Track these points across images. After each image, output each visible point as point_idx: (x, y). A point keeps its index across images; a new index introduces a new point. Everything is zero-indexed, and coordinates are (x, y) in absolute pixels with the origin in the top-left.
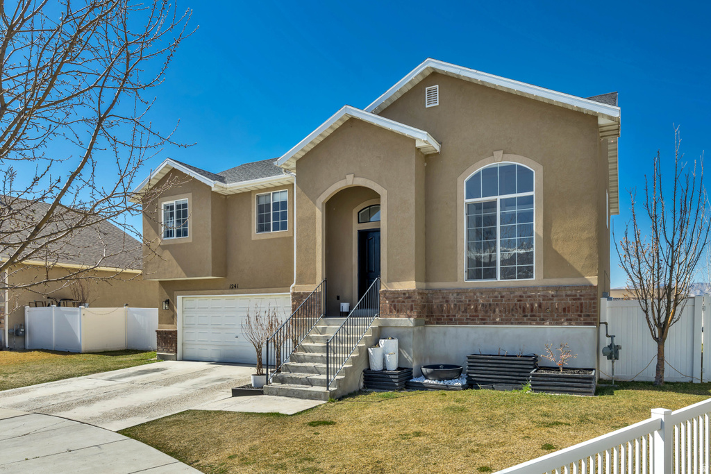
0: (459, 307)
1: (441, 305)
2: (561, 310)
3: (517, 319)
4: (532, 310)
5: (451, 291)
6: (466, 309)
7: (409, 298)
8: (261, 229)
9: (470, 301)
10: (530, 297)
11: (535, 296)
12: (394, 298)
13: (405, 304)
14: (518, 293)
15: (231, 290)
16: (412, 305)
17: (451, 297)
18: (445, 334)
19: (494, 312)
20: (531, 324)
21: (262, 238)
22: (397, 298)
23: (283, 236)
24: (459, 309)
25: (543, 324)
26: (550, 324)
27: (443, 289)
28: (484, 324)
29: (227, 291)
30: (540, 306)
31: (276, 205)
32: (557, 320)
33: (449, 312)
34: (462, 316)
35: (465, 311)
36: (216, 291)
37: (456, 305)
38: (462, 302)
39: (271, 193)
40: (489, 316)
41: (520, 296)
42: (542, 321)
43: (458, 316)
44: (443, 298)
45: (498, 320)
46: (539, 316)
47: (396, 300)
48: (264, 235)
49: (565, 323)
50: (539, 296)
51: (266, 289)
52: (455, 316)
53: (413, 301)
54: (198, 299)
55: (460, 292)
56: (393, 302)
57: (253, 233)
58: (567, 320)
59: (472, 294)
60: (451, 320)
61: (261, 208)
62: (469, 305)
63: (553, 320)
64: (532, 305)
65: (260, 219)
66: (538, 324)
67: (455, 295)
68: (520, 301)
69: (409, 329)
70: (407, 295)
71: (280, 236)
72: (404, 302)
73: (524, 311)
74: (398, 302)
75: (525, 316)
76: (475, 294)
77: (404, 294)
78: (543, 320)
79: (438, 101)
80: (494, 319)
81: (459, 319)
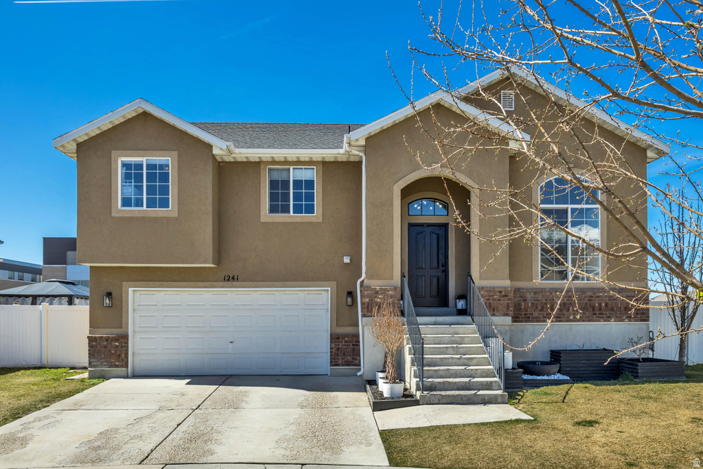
0: (536, 306)
1: (519, 304)
2: (622, 309)
3: (588, 317)
4: (600, 309)
5: (529, 290)
6: (542, 308)
7: (506, 296)
8: (273, 209)
9: (546, 300)
10: (598, 297)
11: (603, 296)
12: (490, 296)
13: (502, 302)
14: (589, 294)
15: (225, 283)
16: (508, 304)
17: (529, 296)
18: (522, 332)
19: (568, 310)
20: (599, 321)
21: (277, 220)
22: (493, 296)
23: (309, 220)
24: (537, 308)
25: (609, 321)
26: (615, 321)
27: (523, 289)
28: (560, 321)
29: (221, 284)
30: (606, 305)
31: (298, 183)
32: (620, 317)
33: (526, 311)
34: (539, 314)
35: (542, 310)
36: (200, 284)
37: (533, 303)
38: (538, 300)
39: (291, 168)
40: (564, 315)
41: (591, 297)
42: (608, 319)
43: (536, 314)
44: (521, 297)
45: (571, 317)
46: (606, 314)
47: (491, 298)
48: (279, 217)
49: (626, 320)
50: (606, 296)
51: (282, 283)
52: (532, 314)
53: (509, 299)
54: (163, 293)
55: (538, 291)
56: (488, 300)
57: (262, 213)
58: (628, 317)
59: (549, 294)
60: (529, 318)
61: (274, 184)
62: (546, 304)
63: (617, 317)
64: (600, 304)
65: (273, 197)
66: (605, 321)
67: (532, 294)
68: (590, 300)
69: (506, 327)
70: (503, 293)
71: (304, 220)
72: (500, 300)
73: (593, 310)
74: (494, 300)
75: (595, 314)
76: (551, 294)
77: (500, 292)
78: (609, 317)
79: (513, 106)
80: (568, 317)
81: (537, 317)
